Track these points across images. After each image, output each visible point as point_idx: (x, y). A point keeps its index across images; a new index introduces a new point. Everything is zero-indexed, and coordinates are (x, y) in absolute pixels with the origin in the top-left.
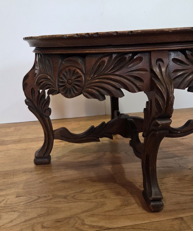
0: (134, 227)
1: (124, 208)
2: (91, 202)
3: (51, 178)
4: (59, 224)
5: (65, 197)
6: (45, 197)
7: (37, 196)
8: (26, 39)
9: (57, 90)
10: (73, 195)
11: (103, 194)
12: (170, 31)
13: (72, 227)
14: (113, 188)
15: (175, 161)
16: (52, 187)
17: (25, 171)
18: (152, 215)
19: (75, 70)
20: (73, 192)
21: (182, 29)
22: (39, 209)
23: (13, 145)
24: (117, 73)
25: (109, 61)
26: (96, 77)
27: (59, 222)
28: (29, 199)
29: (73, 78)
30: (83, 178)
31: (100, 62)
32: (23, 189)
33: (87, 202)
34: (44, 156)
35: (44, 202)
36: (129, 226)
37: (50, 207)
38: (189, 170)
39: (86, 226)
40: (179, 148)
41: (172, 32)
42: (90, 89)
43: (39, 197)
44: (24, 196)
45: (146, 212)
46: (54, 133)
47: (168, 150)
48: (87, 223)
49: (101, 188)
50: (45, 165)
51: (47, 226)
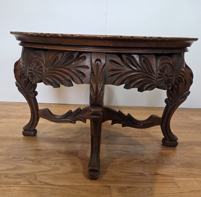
0: (70, 187)
1: (72, 173)
2: (50, 166)
3: (30, 146)
4: (18, 176)
5: (33, 161)
6: (19, 158)
7: (13, 157)
8: (11, 33)
9: (28, 76)
10: (40, 160)
11: (62, 162)
12: (101, 38)
13: (26, 180)
14: (72, 159)
15: (134, 148)
16: (27, 153)
17: (13, 139)
18: (89, 181)
19: (39, 61)
20: (41, 158)
21: (111, 37)
22: (10, 165)
23: (15, 119)
24: (66, 67)
25: (61, 57)
26: (52, 68)
27: (19, 175)
28: (6, 158)
29: (37, 67)
30: (54, 150)
31: (55, 57)
32: (6, 151)
33: (46, 166)
34: (30, 129)
35: (16, 161)
36: (67, 185)
37: (18, 165)
38: (142, 156)
39: (36, 181)
40: (146, 138)
41: (103, 38)
42: (47, 78)
43: (14, 158)
44: (4, 155)
45: (86, 178)
46: (38, 112)
47: (135, 139)
48: (38, 179)
49: (63, 158)
50: (31, 137)
51: (9, 176)
